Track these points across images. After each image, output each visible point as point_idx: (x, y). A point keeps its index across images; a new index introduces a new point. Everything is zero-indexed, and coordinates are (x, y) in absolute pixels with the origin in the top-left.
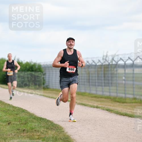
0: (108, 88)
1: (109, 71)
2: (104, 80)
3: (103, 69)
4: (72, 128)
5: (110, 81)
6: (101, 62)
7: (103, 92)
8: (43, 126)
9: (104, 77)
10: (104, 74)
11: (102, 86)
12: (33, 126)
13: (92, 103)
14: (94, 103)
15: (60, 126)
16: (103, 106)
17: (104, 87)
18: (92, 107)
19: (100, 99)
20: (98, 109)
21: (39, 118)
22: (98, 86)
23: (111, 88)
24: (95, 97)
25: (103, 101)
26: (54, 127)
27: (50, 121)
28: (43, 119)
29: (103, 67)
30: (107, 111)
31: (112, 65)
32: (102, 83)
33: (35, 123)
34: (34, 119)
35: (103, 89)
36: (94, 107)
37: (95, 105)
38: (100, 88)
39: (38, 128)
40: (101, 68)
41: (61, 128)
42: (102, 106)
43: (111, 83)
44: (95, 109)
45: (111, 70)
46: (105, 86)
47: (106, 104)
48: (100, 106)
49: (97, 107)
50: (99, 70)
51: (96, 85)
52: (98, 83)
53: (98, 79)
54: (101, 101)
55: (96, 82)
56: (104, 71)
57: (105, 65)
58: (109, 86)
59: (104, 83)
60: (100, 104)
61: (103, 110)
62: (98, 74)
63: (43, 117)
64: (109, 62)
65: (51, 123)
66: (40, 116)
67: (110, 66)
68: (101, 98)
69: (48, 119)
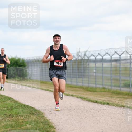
0: (81, 79)
1: (82, 65)
2: (78, 72)
3: (77, 64)
4: (50, 113)
5: (83, 74)
6: (75, 58)
7: (77, 82)
8: (26, 111)
9: (78, 70)
10: (78, 67)
11: (76, 78)
12: (18, 111)
13: (67, 92)
14: (70, 92)
15: (40, 111)
16: (78, 95)
17: (77, 79)
18: (67, 95)
19: (74, 89)
20: (73, 97)
21: (23, 104)
22: (73, 77)
23: (84, 79)
24: (70, 87)
25: (77, 90)
26: (36, 112)
27: (33, 107)
28: (26, 106)
29: (77, 61)
30: (80, 99)
31: (85, 59)
32: (76, 75)
33: (20, 109)
34: (19, 105)
35: (77, 80)
36: (69, 95)
37: (71, 93)
38: (74, 80)
39: (22, 113)
40: (75, 62)
41: (42, 114)
42: (76, 94)
43: (84, 75)
44: (70, 97)
45: (84, 64)
46: (78, 77)
47: (80, 93)
48: (75, 94)
49: (72, 96)
50: (74, 64)
51: (71, 77)
52: (73, 75)
53: (73, 72)
54: (75, 90)
55: (71, 75)
56: (78, 65)
57: (78, 60)
58: (82, 78)
59: (78, 75)
60: (74, 93)
61: (77, 98)
62: (73, 67)
63: (26, 104)
64: (82, 57)
65: (33, 109)
66: (23, 103)
67: (83, 61)
68: (76, 87)
69: (30, 105)
